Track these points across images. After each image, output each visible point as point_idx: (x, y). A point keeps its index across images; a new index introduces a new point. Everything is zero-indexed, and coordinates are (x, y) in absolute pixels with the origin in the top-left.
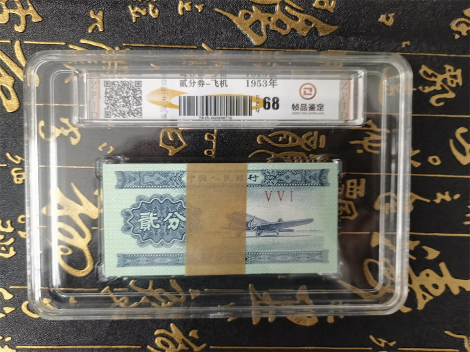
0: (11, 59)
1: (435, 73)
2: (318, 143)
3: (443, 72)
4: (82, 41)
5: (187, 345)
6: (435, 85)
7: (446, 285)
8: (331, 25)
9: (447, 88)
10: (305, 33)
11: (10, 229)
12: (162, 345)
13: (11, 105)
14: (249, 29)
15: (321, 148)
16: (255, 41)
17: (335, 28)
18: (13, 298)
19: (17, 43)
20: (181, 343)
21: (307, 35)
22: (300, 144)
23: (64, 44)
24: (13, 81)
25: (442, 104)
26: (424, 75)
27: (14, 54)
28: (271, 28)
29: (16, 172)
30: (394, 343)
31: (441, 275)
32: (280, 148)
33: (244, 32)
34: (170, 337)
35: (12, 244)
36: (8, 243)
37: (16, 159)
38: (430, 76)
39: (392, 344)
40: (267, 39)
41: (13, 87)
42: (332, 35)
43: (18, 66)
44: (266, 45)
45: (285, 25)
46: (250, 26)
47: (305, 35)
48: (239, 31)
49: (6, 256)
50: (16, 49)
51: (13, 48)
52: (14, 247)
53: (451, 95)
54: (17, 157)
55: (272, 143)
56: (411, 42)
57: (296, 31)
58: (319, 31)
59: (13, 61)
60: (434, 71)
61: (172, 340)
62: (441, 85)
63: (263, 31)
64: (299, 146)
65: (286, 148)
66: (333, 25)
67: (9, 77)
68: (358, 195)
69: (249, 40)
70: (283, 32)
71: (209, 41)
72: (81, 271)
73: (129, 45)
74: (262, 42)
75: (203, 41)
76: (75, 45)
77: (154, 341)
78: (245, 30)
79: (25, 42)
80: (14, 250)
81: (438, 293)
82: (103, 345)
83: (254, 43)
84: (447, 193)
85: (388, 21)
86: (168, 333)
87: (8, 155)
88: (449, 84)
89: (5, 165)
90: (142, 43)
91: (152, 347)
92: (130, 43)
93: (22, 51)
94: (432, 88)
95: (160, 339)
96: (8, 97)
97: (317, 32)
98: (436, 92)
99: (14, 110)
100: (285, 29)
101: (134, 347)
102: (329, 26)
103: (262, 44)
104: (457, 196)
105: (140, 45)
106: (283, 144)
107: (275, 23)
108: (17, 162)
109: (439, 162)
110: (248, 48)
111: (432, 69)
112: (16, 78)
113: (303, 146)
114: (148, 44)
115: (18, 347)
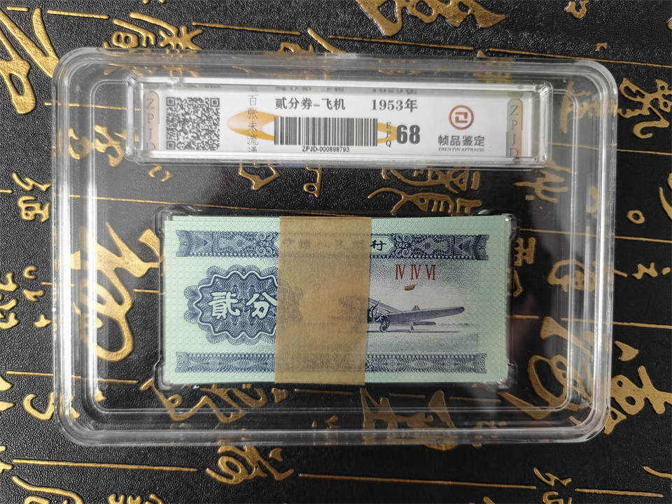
0: (27, 36)
1: (642, 91)
2: (470, 183)
3: (653, 90)
4: (133, 16)
5: (265, 471)
6: (641, 108)
7: (647, 400)
8: (496, 13)
9: (658, 114)
10: (458, 22)
11: (11, 287)
12: (227, 468)
13: (24, 103)
14: (378, 12)
15: (473, 190)
16: (386, 29)
17: (502, 17)
18: (11, 388)
19: (37, 12)
20: (256, 468)
21: (460, 26)
22: (443, 183)
23: (105, 17)
24: (28, 68)
25: (650, 135)
26: (625, 92)
27: (32, 28)
28: (409, 12)
29: (25, 202)
30: (569, 480)
31: (640, 384)
32: (414, 186)
33: (370, 16)
34: (240, 457)
35: (13, 308)
36: (7, 307)
37: (27, 184)
38: (634, 95)
39: (566, 482)
40: (403, 27)
41: (28, 77)
42: (496, 28)
43: (37, 46)
44: (400, 36)
45: (430, 8)
46: (379, 7)
47: (457, 25)
48: (361, 13)
49: (4, 326)
50: (34, 22)
51: (30, 19)
52: (15, 313)
53: (663, 123)
54: (28, 180)
55: (403, 179)
56: (609, 44)
57: (444, 18)
58: (477, 20)
59: (29, 38)
60: (640, 87)
61: (243, 462)
62: (650, 109)
63: (397, 15)
64: (442, 185)
65: (422, 187)
66: (499, 12)
67: (21, 62)
68: (524, 261)
69: (375, 28)
70: (426, 19)
71: (319, 25)
72: (115, 353)
73: (201, 24)
74: (395, 33)
75: (309, 26)
76: (123, 20)
77: (217, 462)
78: (371, 13)
79: (49, 12)
80: (16, 318)
81: (633, 410)
82: (141, 465)
83: (384, 32)
84: (652, 265)
85: (578, 11)
86: (238, 452)
87: (15, 176)
88: (662, 107)
89: (10, 191)
90: (220, 23)
91: (213, 471)
92: (203, 22)
93: (44, 24)
94: (637, 112)
95: (225, 459)
96: (19, 91)
97: (476, 22)
98: (641, 118)
99: (27, 111)
100: (429, 14)
101: (187, 469)
102: (493, 14)
103: (395, 34)
104: (666, 271)
105: (218, 26)
106: (418, 180)
107: (415, 5)
108: (28, 188)
109: (642, 220)
110: (375, 38)
111: (638, 86)
112: (32, 64)
113: (448, 186)
114: (229, 24)
115: (15, 461)
